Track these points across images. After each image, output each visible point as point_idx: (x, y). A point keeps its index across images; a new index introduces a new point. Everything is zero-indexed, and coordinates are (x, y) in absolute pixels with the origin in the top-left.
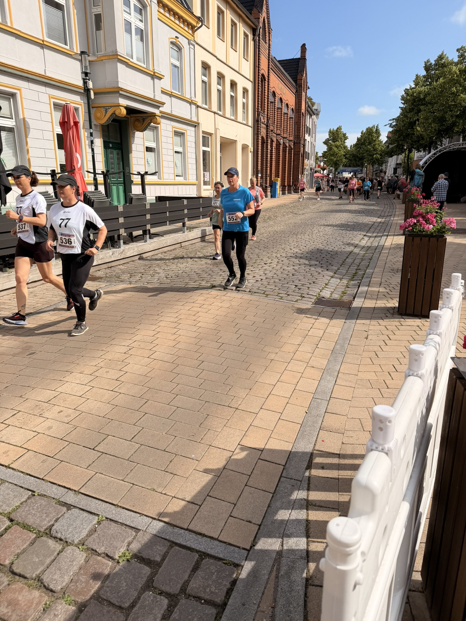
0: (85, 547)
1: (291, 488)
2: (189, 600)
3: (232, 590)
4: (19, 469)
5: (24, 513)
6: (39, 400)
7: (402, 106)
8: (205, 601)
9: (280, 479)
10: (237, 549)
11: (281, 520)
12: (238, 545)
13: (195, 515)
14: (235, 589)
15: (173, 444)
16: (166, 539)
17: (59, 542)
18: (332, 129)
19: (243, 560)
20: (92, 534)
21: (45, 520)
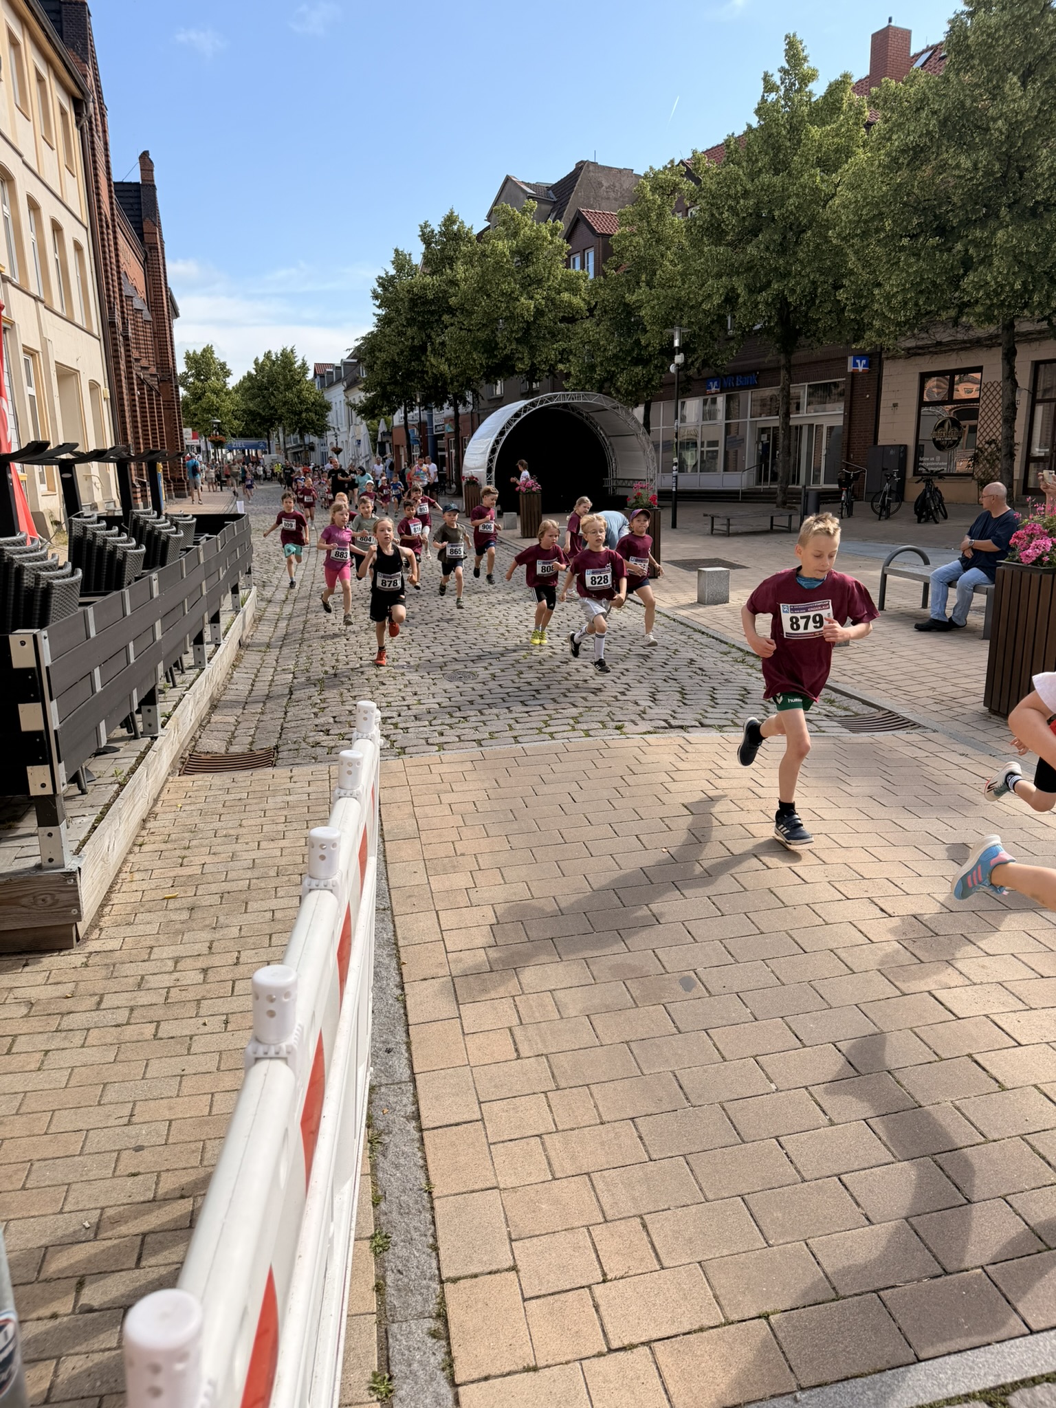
7: (381, 312)
18: (191, 352)
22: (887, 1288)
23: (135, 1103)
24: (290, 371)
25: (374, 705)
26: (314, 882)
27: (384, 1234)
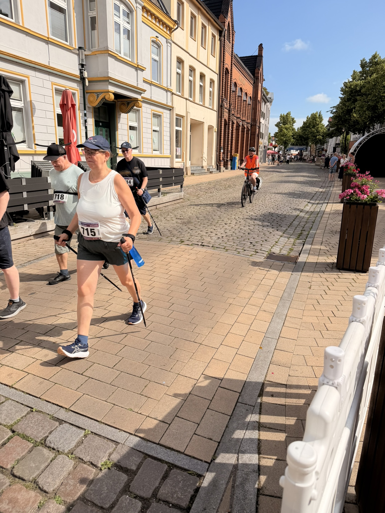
0: (73, 456)
1: (245, 412)
2: (159, 504)
3: (196, 496)
4: (20, 389)
5: (23, 426)
6: (38, 332)
7: (342, 96)
8: (173, 505)
9: (236, 404)
10: (199, 462)
11: (237, 438)
12: (201, 458)
13: (165, 432)
14: (198, 496)
15: (148, 371)
16: (140, 452)
17: (52, 451)
18: (282, 115)
19: (205, 471)
20: (80, 445)
21: (41, 432)
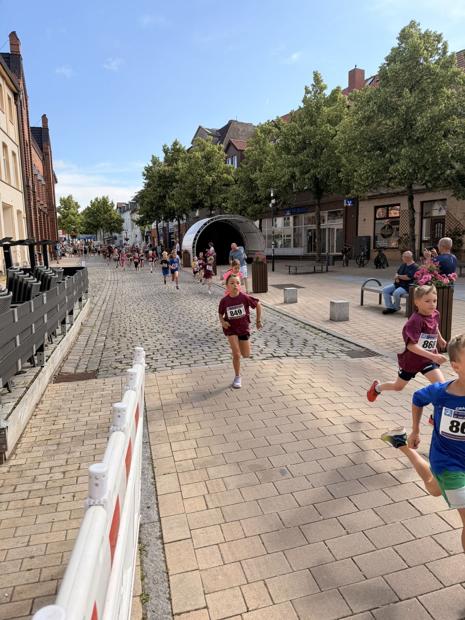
18: (62, 198)
22: (375, 609)
23: (30, 536)
24: (106, 206)
25: (142, 349)
26: (115, 428)
27: (146, 594)
